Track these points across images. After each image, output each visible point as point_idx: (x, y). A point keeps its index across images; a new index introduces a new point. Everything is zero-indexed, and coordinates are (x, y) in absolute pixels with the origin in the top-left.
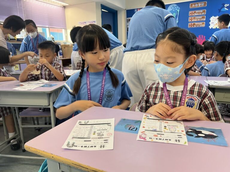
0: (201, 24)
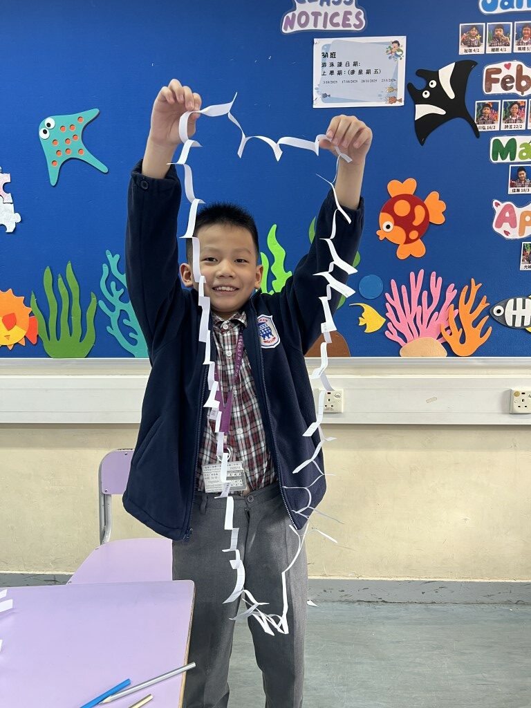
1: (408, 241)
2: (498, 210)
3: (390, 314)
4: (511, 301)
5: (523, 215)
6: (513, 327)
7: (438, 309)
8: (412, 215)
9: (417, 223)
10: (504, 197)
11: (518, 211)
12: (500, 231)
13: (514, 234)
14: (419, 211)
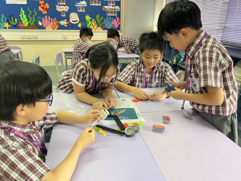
1: (44, 11)
2: (57, 7)
3: (43, 23)
4: (61, 21)
5: (61, 7)
6: (62, 25)
7: (50, 22)
8: (44, 7)
9: (45, 8)
10: (58, 5)
11: (60, 7)
12: (58, 10)
13: (60, 11)
14: (45, 6)
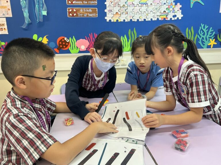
0: (90, 11)
